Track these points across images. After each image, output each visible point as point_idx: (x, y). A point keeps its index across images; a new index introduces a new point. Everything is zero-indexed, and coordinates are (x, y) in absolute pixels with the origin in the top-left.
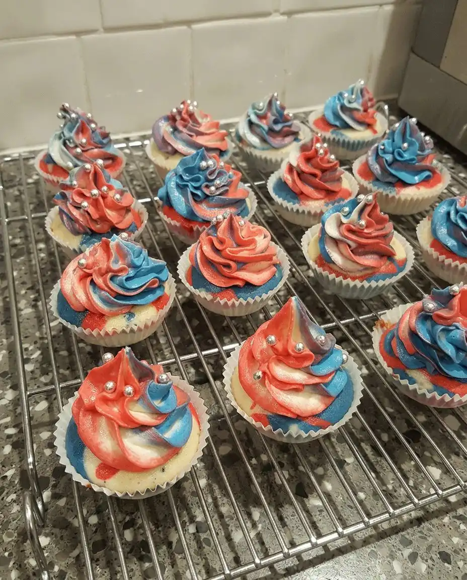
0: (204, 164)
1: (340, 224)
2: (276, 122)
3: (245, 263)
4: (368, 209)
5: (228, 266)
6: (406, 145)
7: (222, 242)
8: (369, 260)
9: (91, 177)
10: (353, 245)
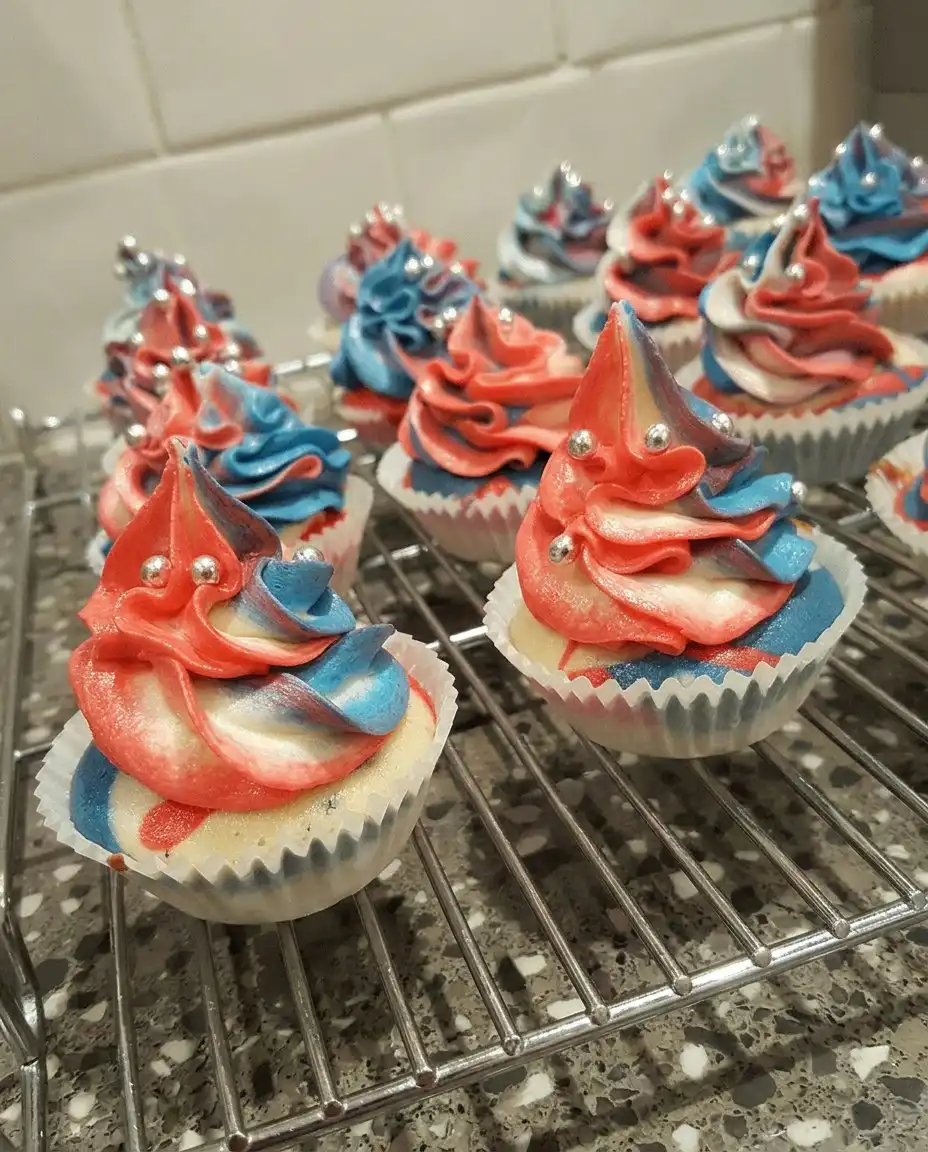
0: (412, 265)
1: (741, 297)
2: (575, 218)
3: (526, 406)
4: (803, 244)
5: (484, 417)
6: (869, 179)
7: (461, 362)
8: (834, 363)
9: (170, 317)
10: (785, 334)
